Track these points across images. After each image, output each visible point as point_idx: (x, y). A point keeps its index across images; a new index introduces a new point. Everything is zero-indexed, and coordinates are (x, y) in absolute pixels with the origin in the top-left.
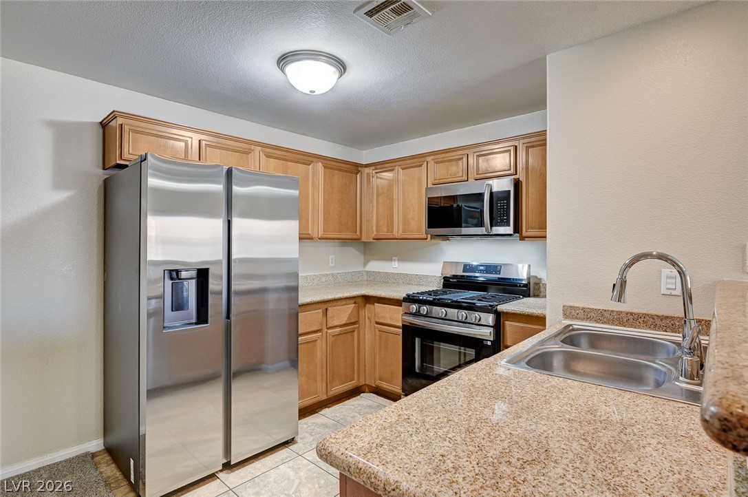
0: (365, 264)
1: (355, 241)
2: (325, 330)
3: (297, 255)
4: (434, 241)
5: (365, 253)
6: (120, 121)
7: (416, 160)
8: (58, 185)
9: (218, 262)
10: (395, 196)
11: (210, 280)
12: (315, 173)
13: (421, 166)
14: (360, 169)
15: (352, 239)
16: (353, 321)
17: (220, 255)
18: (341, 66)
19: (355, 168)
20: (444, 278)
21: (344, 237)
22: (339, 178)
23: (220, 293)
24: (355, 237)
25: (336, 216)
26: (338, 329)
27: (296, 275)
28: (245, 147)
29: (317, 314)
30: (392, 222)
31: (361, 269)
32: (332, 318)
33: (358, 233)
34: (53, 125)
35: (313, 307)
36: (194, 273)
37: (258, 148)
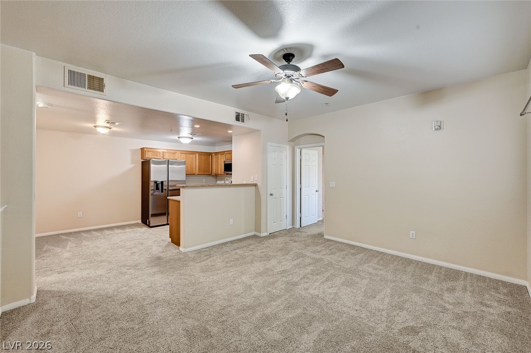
0: (216, 182)
1: (210, 175)
3: (185, 179)
5: (216, 178)
6: (145, 149)
8: (132, 163)
9: (165, 181)
10: (219, 163)
12: (196, 157)
17: (166, 179)
18: (192, 138)
19: (210, 154)
21: (206, 174)
22: (203, 157)
23: (166, 190)
25: (203, 168)
28: (174, 152)
30: (218, 170)
33: (211, 173)
34: (131, 150)
36: (161, 182)
37: (178, 152)
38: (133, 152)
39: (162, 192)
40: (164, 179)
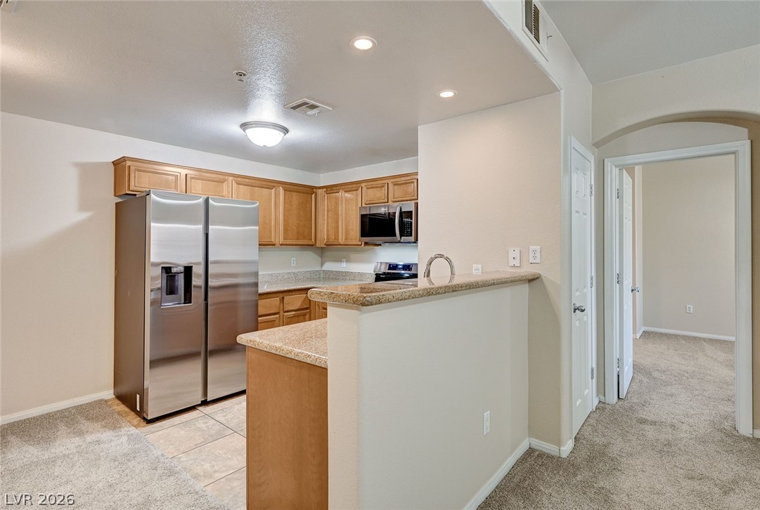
0: (322, 265)
1: (311, 246)
2: (282, 313)
4: (367, 247)
5: (322, 257)
6: (128, 163)
7: (354, 186)
8: (83, 207)
9: (198, 264)
10: (340, 213)
11: (193, 278)
12: (277, 195)
13: (357, 190)
14: (314, 190)
15: (307, 245)
16: (305, 307)
17: (201, 259)
18: (286, 131)
19: (310, 190)
20: (376, 274)
21: (301, 243)
22: (295, 197)
23: (200, 288)
24: (311, 243)
25: (295, 228)
26: (293, 313)
27: (256, 274)
28: (219, 178)
29: (276, 301)
30: (338, 232)
31: (318, 269)
32: (288, 304)
33: (313, 240)
34: (78, 165)
35: (272, 295)
36: (182, 269)
37: (231, 178)
38: (87, 171)
39: (188, 299)
40: (193, 257)
